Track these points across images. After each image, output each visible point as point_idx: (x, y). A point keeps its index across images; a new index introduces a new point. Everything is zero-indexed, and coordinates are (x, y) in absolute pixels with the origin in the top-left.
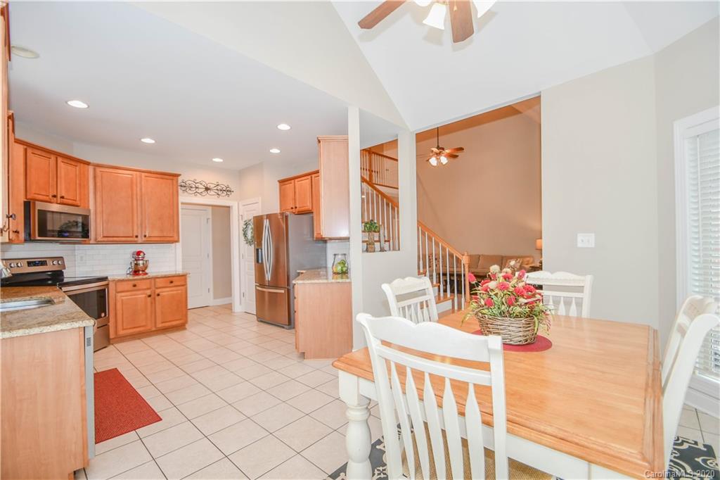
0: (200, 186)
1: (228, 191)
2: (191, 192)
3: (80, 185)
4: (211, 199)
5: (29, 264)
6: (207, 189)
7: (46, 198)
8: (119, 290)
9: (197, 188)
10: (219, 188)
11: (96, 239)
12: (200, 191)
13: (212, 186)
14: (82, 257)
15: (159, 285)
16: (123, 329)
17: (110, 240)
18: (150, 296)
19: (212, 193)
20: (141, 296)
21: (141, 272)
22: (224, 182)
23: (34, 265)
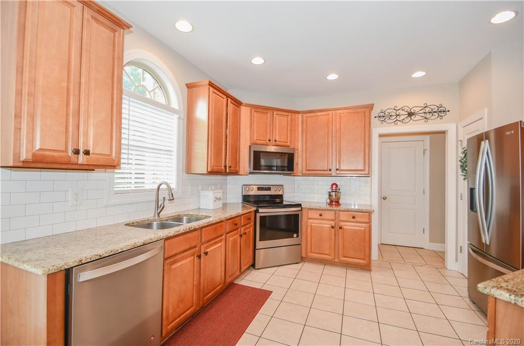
0: (402, 112)
1: (441, 112)
2: (390, 121)
3: (291, 130)
4: (417, 126)
5: (259, 189)
6: (410, 114)
7: (264, 142)
8: (309, 217)
9: (397, 115)
10: (427, 110)
11: (302, 172)
12: (402, 117)
13: (417, 110)
14: (298, 186)
15: (342, 218)
16: (311, 252)
17: (312, 173)
18: (333, 227)
19: (417, 117)
20: (327, 225)
21: (334, 203)
22: (433, 101)
23: (262, 190)
